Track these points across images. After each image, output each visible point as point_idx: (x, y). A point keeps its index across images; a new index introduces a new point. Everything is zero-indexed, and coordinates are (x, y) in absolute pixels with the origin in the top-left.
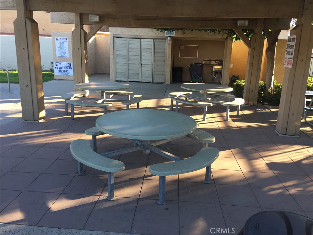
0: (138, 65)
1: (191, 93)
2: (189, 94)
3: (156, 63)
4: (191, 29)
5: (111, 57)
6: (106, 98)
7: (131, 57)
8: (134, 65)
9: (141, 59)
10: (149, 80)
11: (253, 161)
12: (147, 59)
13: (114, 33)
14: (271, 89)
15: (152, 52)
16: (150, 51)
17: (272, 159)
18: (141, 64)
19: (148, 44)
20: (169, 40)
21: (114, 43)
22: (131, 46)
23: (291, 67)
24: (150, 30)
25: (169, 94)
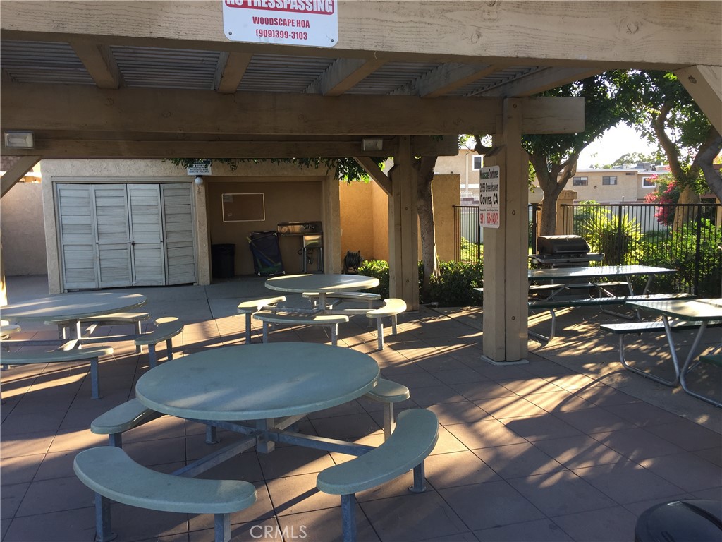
0: (123, 247)
1: (284, 299)
2: (280, 301)
3: (172, 238)
4: (255, 159)
5: (49, 232)
6: (82, 335)
7: (102, 229)
8: (113, 247)
9: (130, 230)
10: (155, 281)
11: (479, 425)
12: (148, 231)
13: (54, 175)
14: (435, 274)
15: (158, 214)
16: (153, 210)
17: (508, 413)
18: (134, 244)
19: (147, 195)
20: (200, 185)
21: (56, 197)
22: (101, 202)
23: (497, 226)
24: (148, 162)
25: (239, 306)
